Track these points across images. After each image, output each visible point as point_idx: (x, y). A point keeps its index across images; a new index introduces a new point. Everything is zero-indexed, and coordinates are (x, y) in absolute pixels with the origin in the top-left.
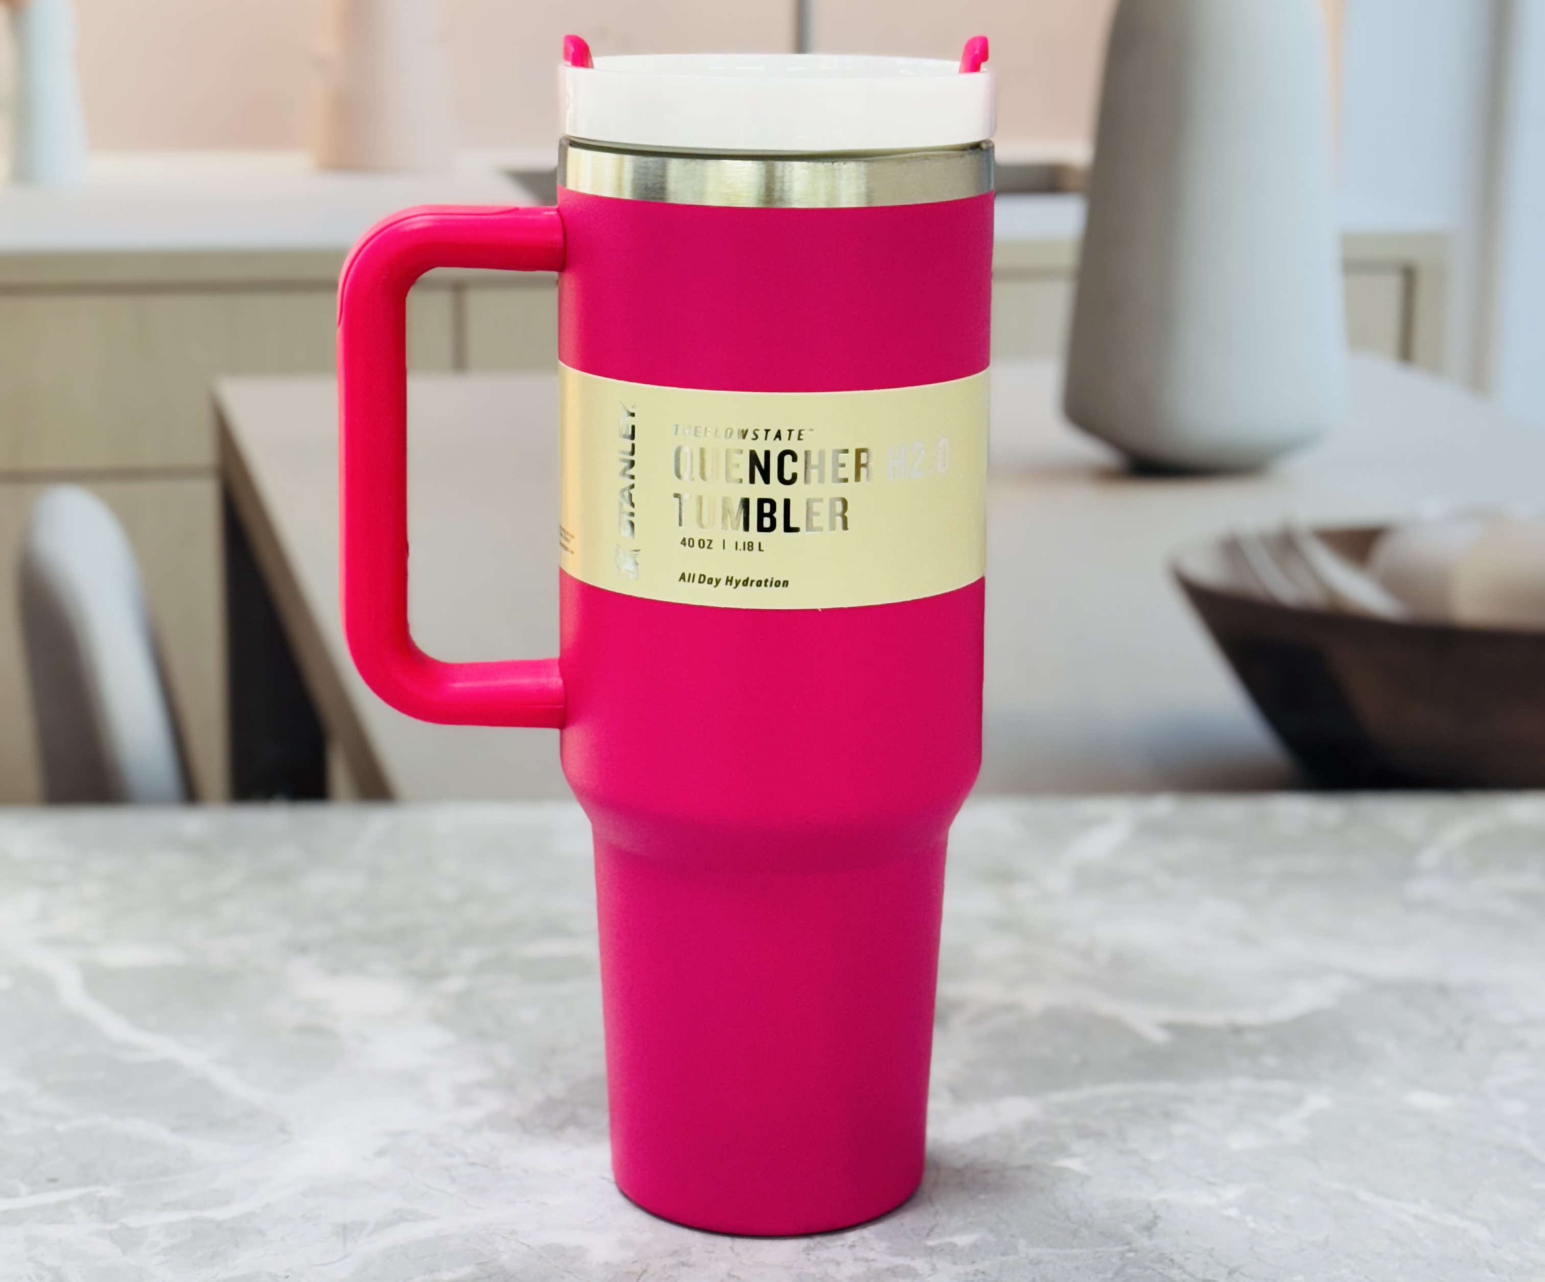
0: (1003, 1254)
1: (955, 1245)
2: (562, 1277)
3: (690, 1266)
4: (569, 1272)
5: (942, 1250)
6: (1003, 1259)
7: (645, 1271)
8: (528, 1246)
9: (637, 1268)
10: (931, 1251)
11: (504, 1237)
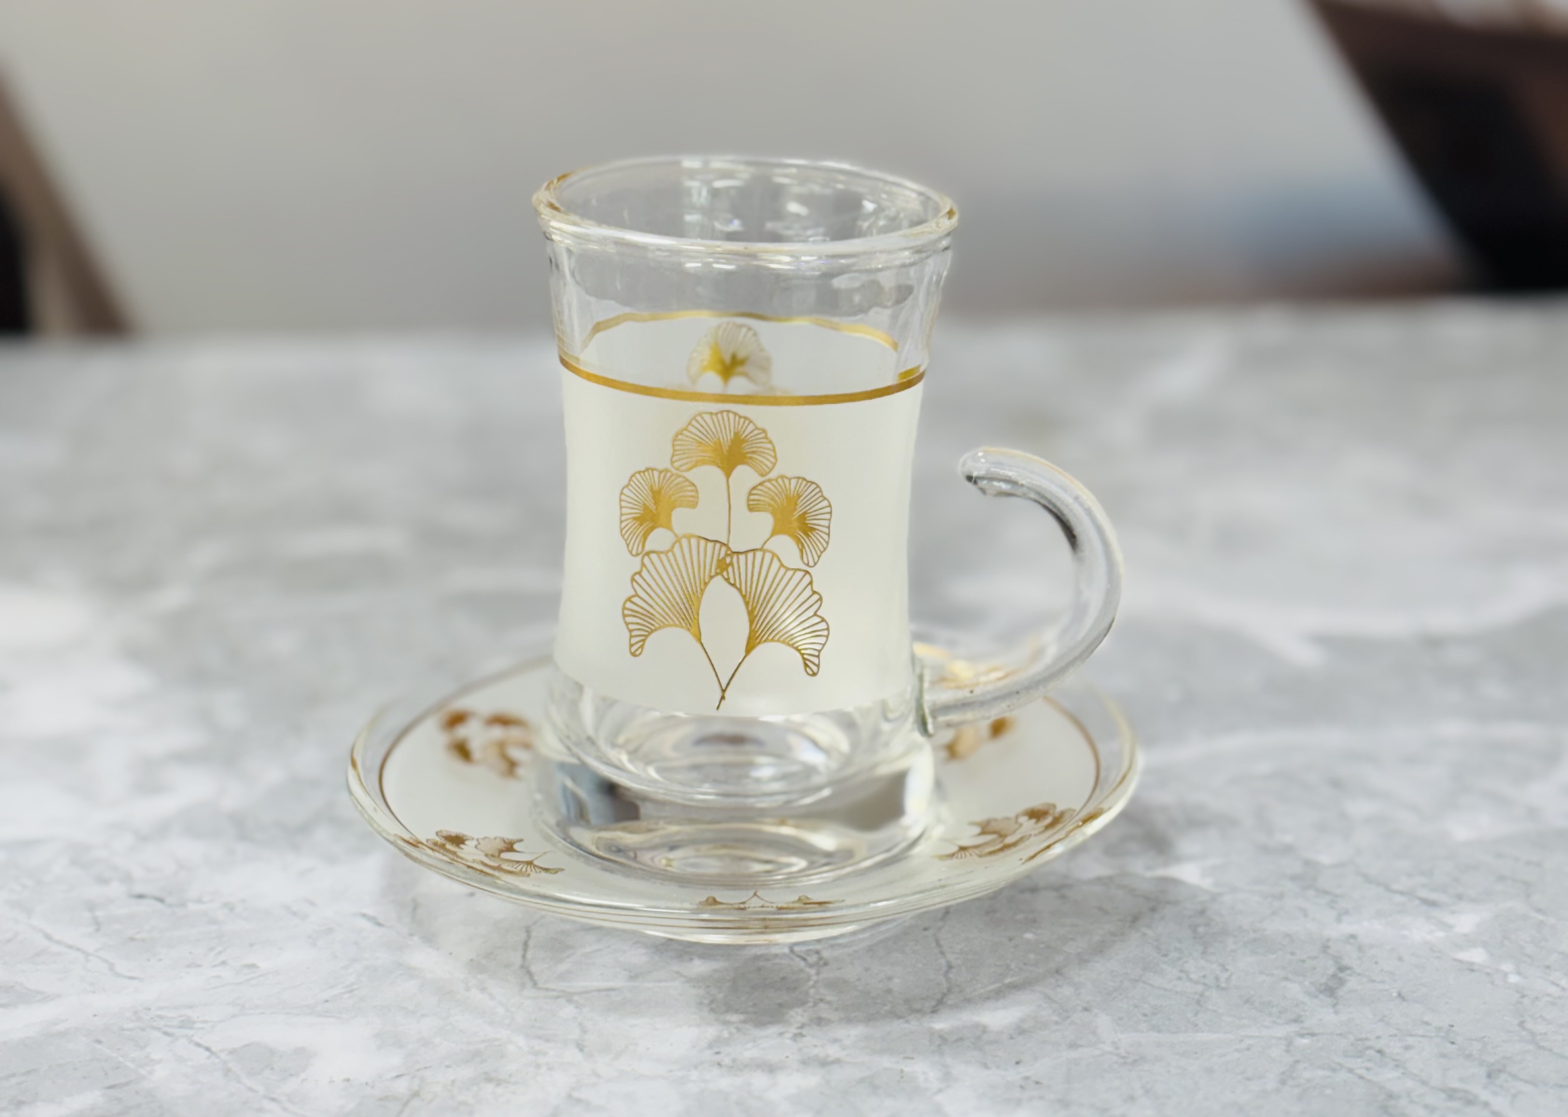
0: (1073, 1046)
1: (984, 1029)
2: (260, 1110)
3: (499, 1082)
4: (273, 1100)
5: (960, 1039)
6: (1074, 1054)
7: (416, 1094)
8: (208, 1049)
9: (402, 1087)
10: (942, 1042)
11: (166, 1033)
